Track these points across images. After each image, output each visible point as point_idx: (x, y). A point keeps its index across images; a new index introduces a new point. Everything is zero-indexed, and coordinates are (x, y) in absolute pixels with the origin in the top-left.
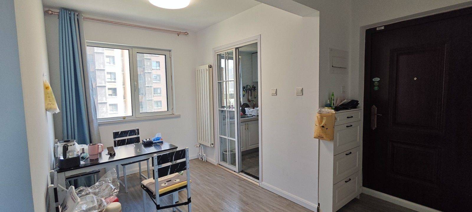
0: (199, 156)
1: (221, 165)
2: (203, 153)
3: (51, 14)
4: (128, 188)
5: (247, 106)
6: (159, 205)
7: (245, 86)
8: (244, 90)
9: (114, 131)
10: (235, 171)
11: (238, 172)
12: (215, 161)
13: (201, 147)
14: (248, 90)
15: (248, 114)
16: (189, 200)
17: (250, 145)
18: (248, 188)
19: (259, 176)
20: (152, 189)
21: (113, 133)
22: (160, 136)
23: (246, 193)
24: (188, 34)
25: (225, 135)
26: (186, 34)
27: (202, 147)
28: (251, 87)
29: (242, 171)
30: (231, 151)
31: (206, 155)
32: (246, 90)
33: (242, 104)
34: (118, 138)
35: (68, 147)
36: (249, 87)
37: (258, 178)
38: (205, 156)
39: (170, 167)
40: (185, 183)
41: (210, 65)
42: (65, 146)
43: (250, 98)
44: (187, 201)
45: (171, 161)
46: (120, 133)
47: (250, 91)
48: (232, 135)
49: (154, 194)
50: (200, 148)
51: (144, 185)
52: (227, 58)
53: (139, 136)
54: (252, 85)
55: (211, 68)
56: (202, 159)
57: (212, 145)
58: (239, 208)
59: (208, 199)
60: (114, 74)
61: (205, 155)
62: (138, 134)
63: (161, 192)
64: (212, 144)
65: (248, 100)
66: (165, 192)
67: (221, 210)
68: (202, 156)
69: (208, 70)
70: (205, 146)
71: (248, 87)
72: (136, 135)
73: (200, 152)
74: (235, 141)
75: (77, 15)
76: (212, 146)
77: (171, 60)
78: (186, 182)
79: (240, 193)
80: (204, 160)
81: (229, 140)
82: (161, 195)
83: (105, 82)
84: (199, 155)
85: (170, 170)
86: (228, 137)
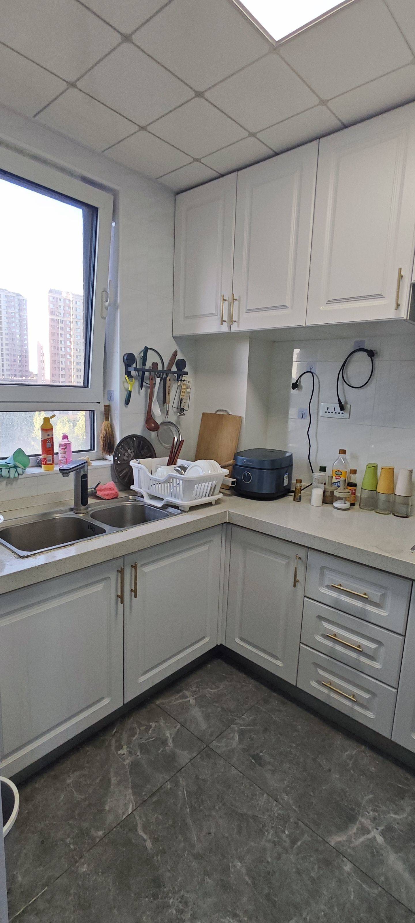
7: (134, 350)
8: (132, 369)
14: (149, 371)
15: (144, 491)
28: (166, 360)
32: (141, 373)
36: (157, 360)
47: (158, 380)
54: (172, 352)
65: (149, 418)
71: (151, 359)
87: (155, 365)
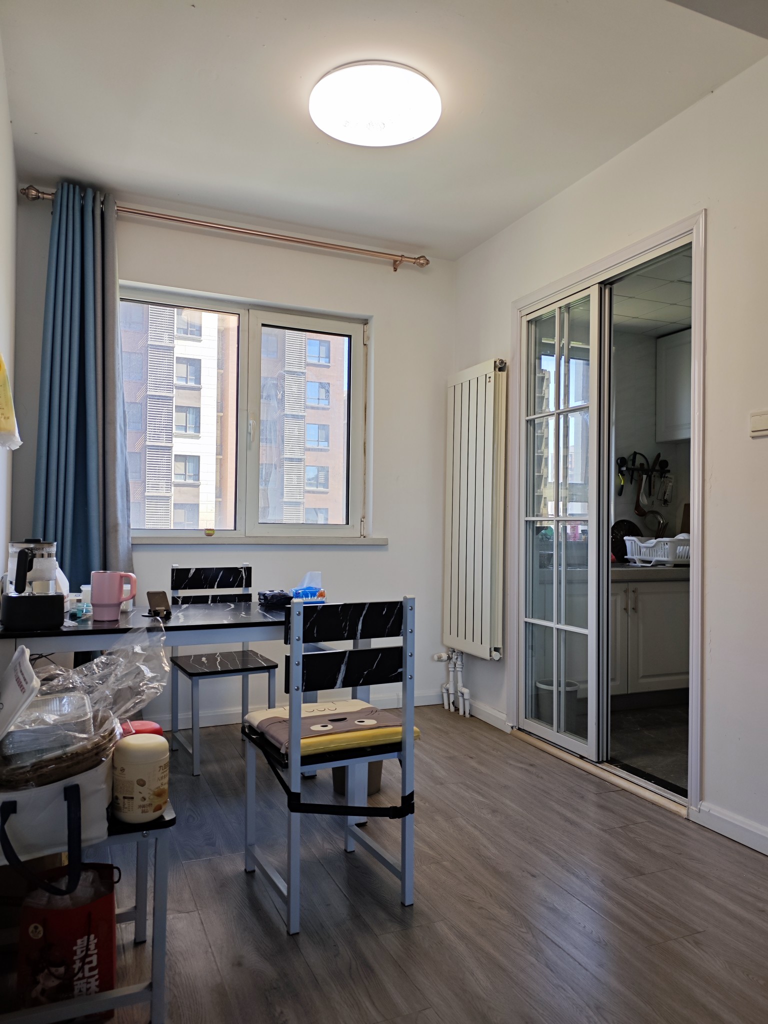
0: (445, 696)
1: (529, 733)
2: (460, 684)
3: (34, 199)
4: (202, 762)
5: (635, 532)
6: (298, 795)
7: (626, 454)
8: (624, 469)
9: (177, 566)
10: (582, 757)
11: (594, 759)
12: (503, 716)
13: (454, 660)
14: (637, 470)
15: (636, 557)
16: (407, 806)
17: (644, 677)
18: (640, 820)
19: (687, 786)
20: (279, 735)
21: (173, 570)
22: (317, 584)
23: (632, 835)
24: (428, 262)
25: (547, 617)
26: (422, 262)
27: (459, 663)
28: (651, 461)
29: (612, 761)
30: (568, 684)
31: (473, 696)
32: (631, 471)
33: (612, 523)
34: (185, 588)
35: (35, 560)
36: (643, 461)
37: (684, 793)
38: (466, 697)
39: (346, 659)
40: (396, 734)
41: (502, 362)
42: (27, 553)
43: (644, 500)
44: (398, 803)
45: (352, 636)
46: (192, 572)
47: (645, 477)
48: (576, 615)
49: (283, 751)
50: (451, 666)
51: (251, 727)
52: (566, 351)
53: (250, 590)
54: (655, 454)
55: (504, 374)
56: (457, 709)
57: (494, 653)
58: (602, 881)
59: (477, 833)
60: (197, 459)
61: (466, 691)
62: (249, 584)
63: (309, 746)
64: (496, 650)
65: (638, 507)
66: (321, 749)
67: (529, 876)
68: (456, 698)
69: (492, 379)
70: (469, 659)
71: (639, 460)
72: (240, 586)
73: (448, 682)
74: (586, 636)
75: (102, 203)
76: (496, 656)
77: (366, 355)
78: (400, 729)
79: (605, 831)
80: (461, 712)
81: (563, 636)
82: (307, 760)
83: (169, 484)
84: (444, 691)
85: (343, 668)
86: (559, 622)
87: (642, 465)
